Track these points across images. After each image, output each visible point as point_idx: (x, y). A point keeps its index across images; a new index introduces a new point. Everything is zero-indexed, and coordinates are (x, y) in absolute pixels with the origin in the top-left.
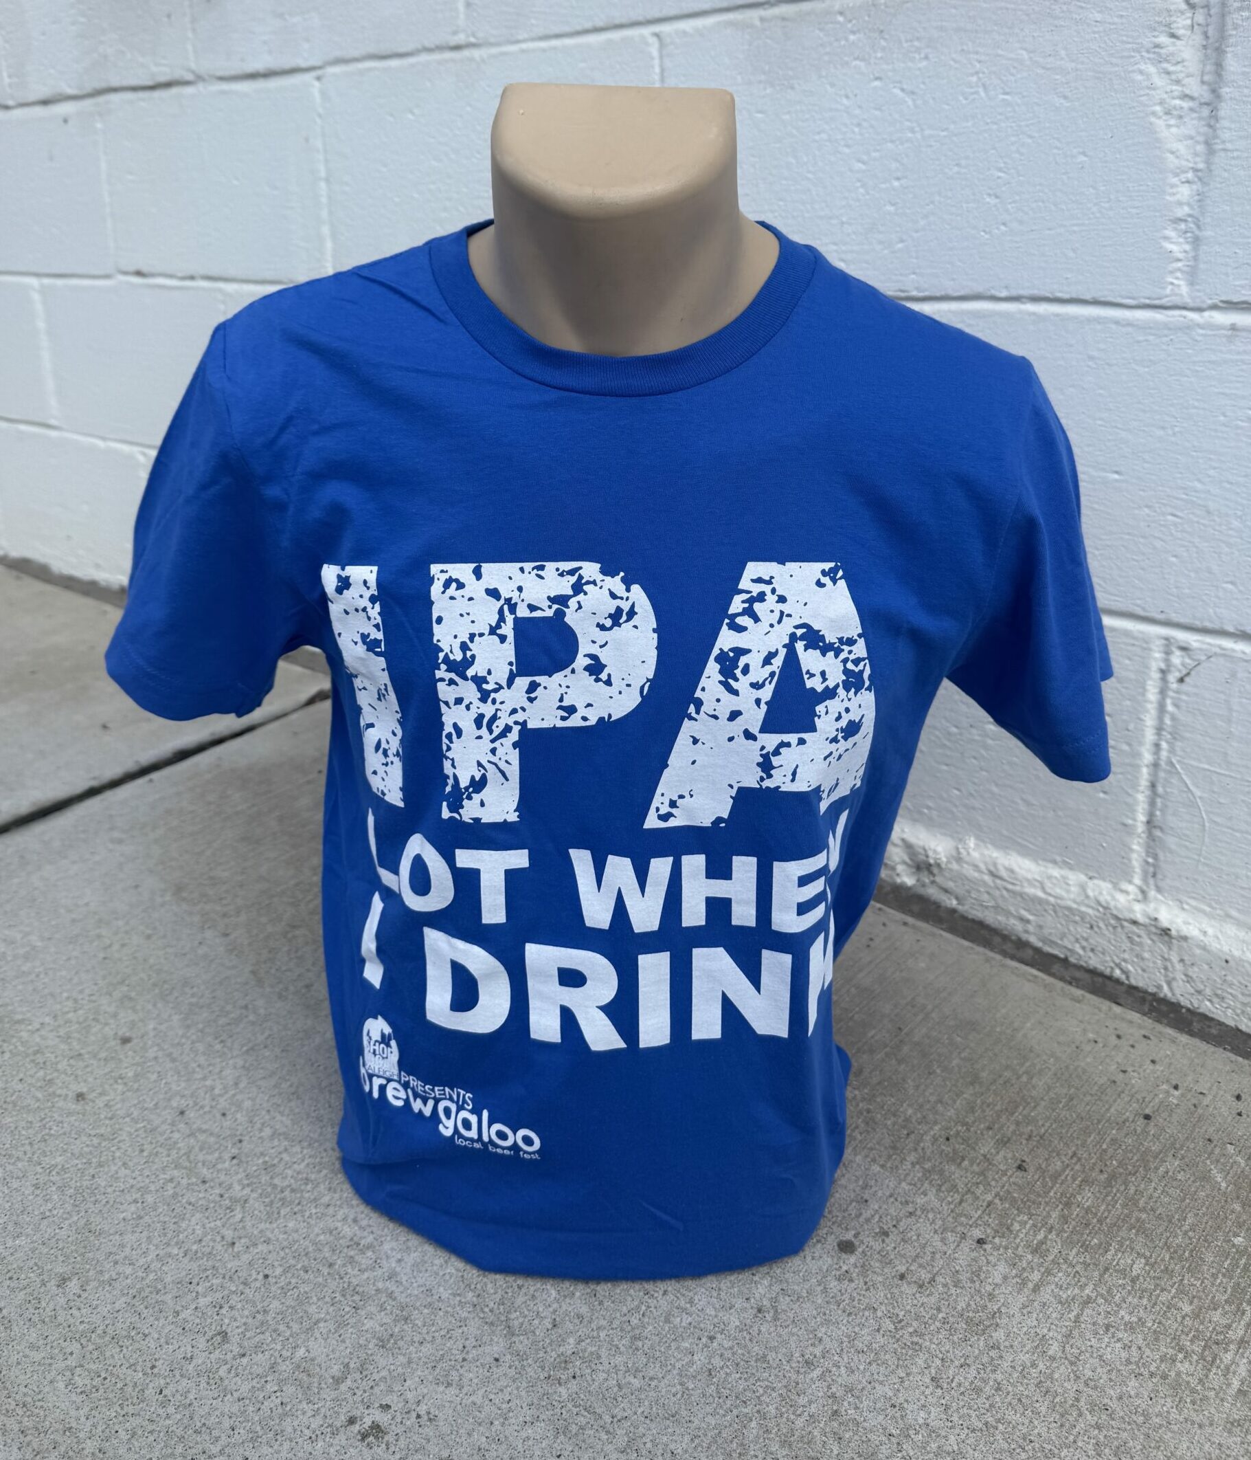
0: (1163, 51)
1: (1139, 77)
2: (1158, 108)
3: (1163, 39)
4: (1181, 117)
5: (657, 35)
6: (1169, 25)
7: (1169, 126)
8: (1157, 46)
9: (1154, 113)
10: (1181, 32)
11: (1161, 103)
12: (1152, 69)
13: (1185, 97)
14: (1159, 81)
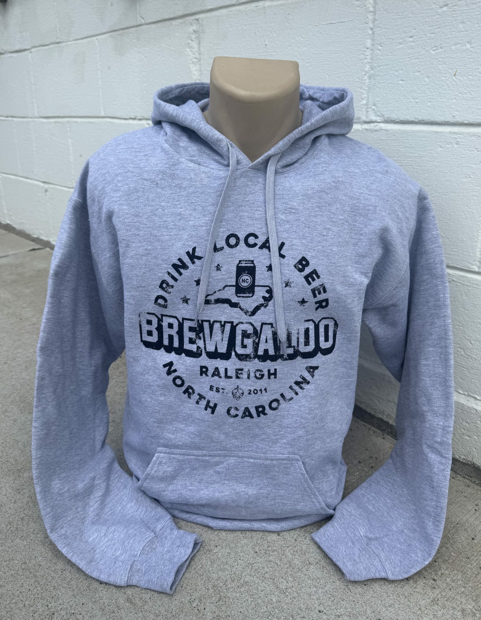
0: (190, 45)
1: (186, 52)
2: (190, 62)
3: (190, 41)
4: (195, 64)
5: (97, 39)
6: (190, 37)
7: (193, 67)
8: (189, 43)
9: (190, 63)
10: (193, 39)
11: (191, 60)
12: (188, 50)
13: (196, 58)
14: (190, 54)
